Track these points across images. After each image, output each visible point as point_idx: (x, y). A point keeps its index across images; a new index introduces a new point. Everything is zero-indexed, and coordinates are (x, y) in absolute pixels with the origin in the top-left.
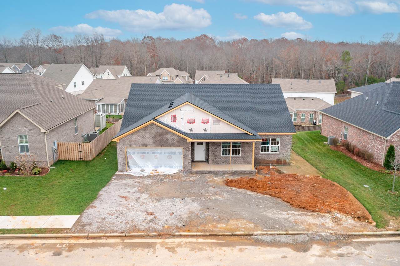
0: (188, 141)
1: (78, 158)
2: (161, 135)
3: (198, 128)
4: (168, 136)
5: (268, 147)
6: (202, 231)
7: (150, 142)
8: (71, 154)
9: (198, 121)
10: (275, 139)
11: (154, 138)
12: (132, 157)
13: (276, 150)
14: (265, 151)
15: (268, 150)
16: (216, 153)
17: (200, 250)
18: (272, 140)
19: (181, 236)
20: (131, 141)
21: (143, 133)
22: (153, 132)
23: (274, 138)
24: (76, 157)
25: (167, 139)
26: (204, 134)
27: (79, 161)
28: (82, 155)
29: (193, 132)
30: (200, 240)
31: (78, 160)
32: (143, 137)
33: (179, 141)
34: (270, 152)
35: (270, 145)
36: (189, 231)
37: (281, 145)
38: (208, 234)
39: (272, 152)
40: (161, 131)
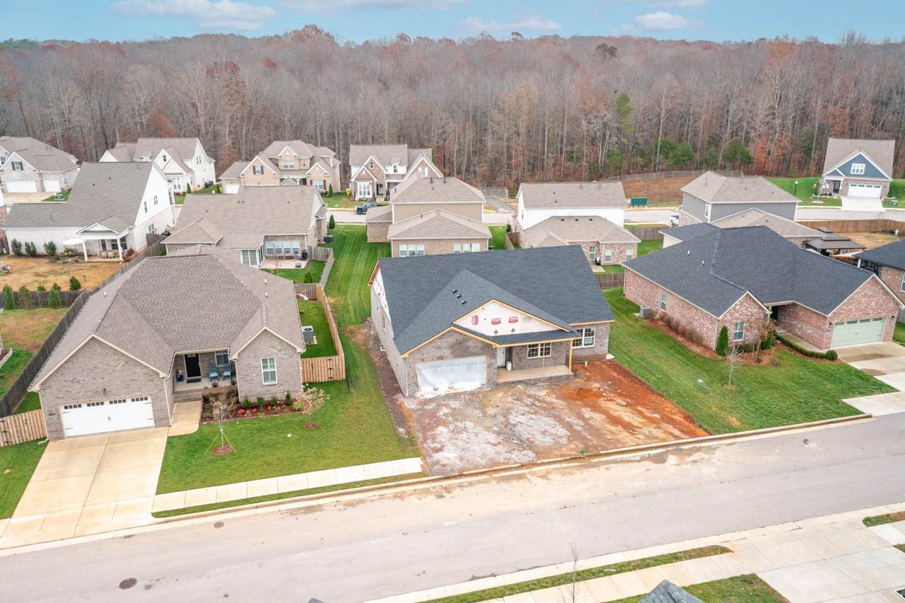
0: (494, 347)
2: (460, 343)
3: (505, 330)
4: (470, 344)
5: (581, 340)
6: (561, 456)
7: (447, 352)
8: (317, 373)
9: (505, 320)
10: (590, 329)
11: (452, 347)
12: (421, 373)
13: (590, 342)
14: (577, 345)
15: (581, 344)
16: (521, 356)
17: (571, 474)
18: (586, 330)
19: (543, 464)
20: (423, 354)
21: (439, 343)
22: (451, 340)
23: (588, 328)
24: (324, 378)
25: (469, 348)
26: (512, 335)
27: (328, 382)
28: (332, 373)
29: (498, 334)
31: (326, 380)
32: (439, 348)
33: (482, 348)
34: (583, 346)
35: (583, 337)
37: (597, 337)
38: (568, 458)
39: (585, 345)
40: (460, 338)
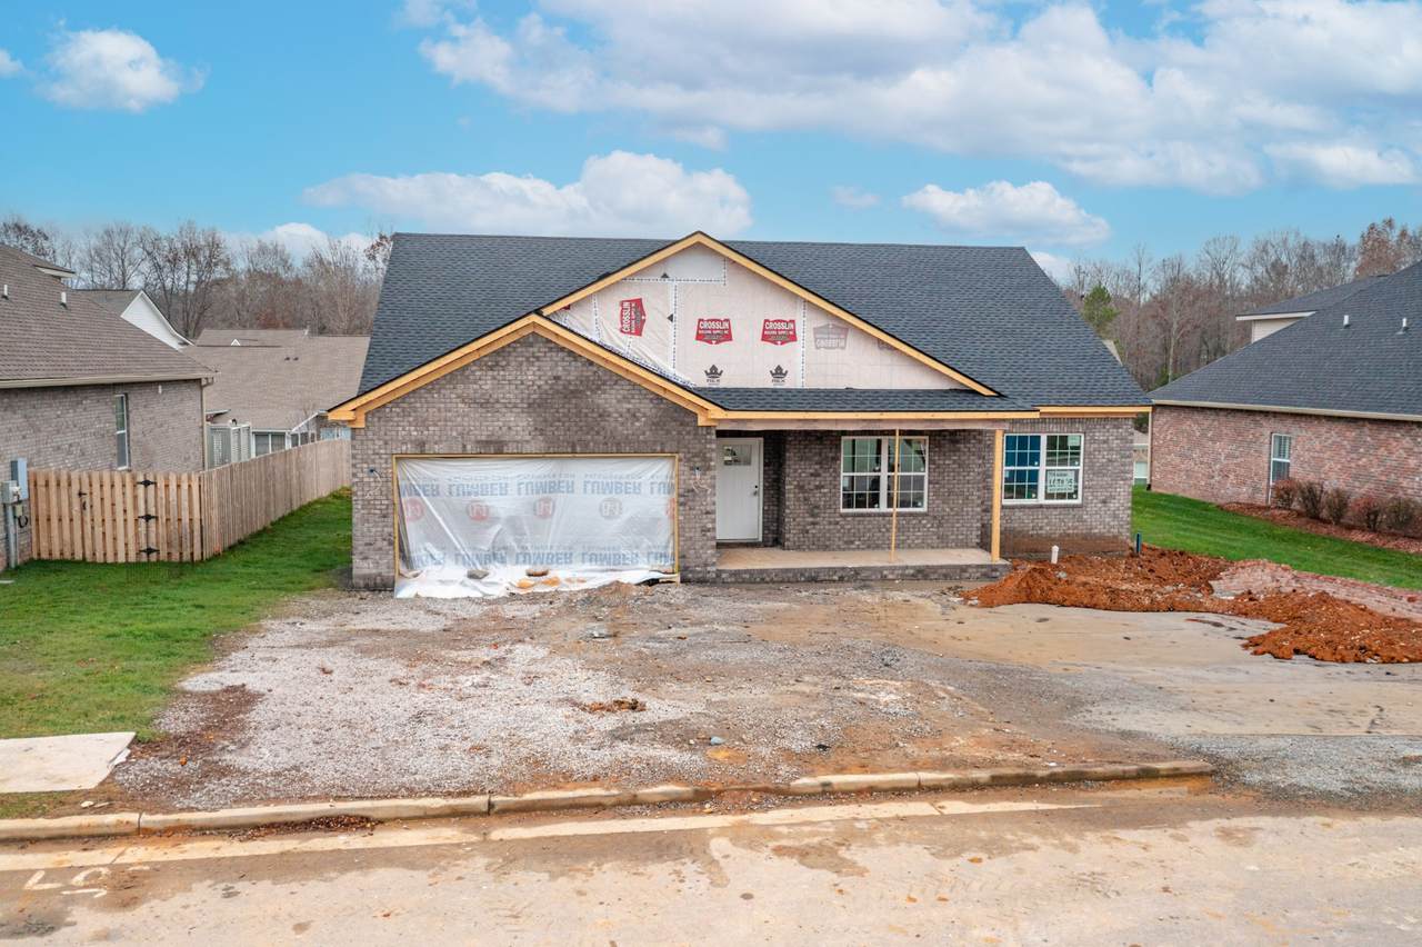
0: (701, 421)
1: (132, 548)
2: (571, 393)
3: (746, 364)
4: (609, 400)
5: (1034, 475)
6: (942, 765)
7: (519, 425)
8: (99, 530)
9: (746, 330)
10: (1064, 439)
11: (536, 405)
12: (424, 508)
13: (1067, 488)
14: (1021, 495)
15: (1034, 489)
16: (816, 498)
18: (1052, 442)
19: (827, 794)
20: (423, 423)
21: (486, 383)
22: (534, 375)
23: (1057, 432)
24: (124, 546)
25: (603, 415)
26: (775, 391)
27: (138, 564)
28: (156, 534)
29: (723, 383)
30: (955, 806)
31: (132, 558)
32: (486, 404)
33: (657, 425)
34: (1041, 500)
35: (1042, 467)
36: (864, 768)
37: (1090, 467)
39: (1049, 496)
40: (573, 372)
